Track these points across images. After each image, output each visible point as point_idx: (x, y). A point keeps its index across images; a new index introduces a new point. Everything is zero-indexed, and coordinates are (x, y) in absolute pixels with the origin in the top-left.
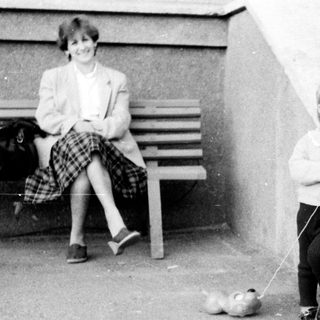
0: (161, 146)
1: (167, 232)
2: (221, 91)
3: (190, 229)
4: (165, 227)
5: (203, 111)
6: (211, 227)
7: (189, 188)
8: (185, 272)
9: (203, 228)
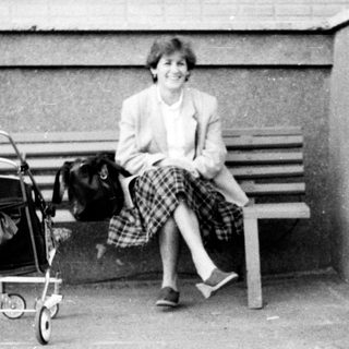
0: (259, 179)
1: (265, 277)
2: (326, 116)
3: (291, 274)
4: (263, 272)
5: (305, 139)
6: (314, 272)
7: (289, 228)
8: (286, 323)
9: (305, 273)
